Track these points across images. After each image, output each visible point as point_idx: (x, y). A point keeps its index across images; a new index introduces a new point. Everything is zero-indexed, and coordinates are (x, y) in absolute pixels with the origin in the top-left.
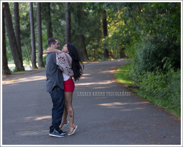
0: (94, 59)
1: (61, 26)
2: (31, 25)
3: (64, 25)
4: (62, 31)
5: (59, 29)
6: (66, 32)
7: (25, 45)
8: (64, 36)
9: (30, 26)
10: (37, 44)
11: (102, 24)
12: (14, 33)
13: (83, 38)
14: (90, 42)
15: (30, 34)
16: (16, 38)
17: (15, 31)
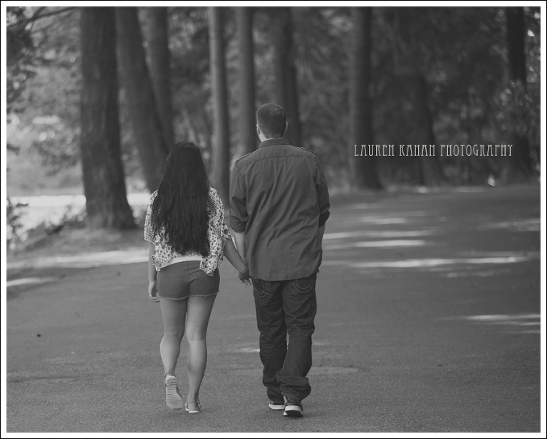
0: (465, 176)
1: (332, 38)
2: (213, 34)
3: (344, 34)
4: (337, 57)
5: (325, 50)
6: (351, 63)
7: (184, 113)
8: (343, 79)
9: (207, 38)
10: (235, 113)
11: (504, 29)
12: (145, 68)
13: (424, 87)
14: (452, 105)
15: (207, 69)
16: (156, 87)
17: (149, 60)
